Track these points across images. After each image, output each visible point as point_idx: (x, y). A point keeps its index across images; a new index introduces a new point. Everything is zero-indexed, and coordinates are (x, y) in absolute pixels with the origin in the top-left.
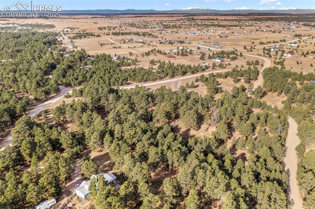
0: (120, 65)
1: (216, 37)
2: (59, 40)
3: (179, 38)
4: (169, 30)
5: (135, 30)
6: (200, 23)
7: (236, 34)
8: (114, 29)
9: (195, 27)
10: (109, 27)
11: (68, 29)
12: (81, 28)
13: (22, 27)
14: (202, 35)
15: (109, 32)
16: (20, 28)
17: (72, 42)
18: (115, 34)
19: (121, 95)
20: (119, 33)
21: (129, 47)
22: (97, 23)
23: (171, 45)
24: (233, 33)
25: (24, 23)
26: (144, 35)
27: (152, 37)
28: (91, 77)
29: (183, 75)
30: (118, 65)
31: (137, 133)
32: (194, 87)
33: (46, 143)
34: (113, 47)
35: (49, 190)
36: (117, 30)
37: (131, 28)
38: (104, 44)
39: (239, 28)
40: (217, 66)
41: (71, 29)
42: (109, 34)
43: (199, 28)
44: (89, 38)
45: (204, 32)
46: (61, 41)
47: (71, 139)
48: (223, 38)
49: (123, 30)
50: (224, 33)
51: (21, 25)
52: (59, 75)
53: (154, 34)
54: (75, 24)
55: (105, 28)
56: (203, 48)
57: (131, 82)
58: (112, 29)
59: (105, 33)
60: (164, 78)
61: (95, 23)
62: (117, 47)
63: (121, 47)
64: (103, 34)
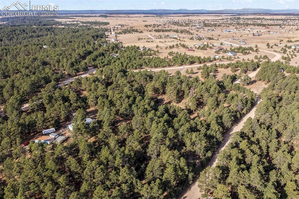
0: (143, 55)
1: (249, 35)
2: (106, 34)
3: (212, 35)
4: (206, 29)
5: (176, 27)
6: (242, 22)
7: (272, 33)
8: (158, 26)
9: (234, 26)
10: (154, 25)
11: (119, 26)
12: (131, 25)
13: (83, 24)
14: (236, 33)
15: (152, 29)
16: (81, 24)
17: (116, 36)
18: (156, 31)
19: (127, 75)
20: (161, 30)
21: (160, 42)
22: (146, 21)
23: (199, 41)
24: (269, 32)
25: (86, 21)
26: (182, 32)
27: (188, 34)
28: (114, 62)
29: (191, 64)
30: (141, 55)
31: (123, 97)
32: (193, 74)
33: (59, 98)
34: (147, 41)
35: (51, 122)
36: (160, 28)
37: (173, 26)
38: (141, 39)
39: (279, 27)
40: (225, 59)
41: (122, 26)
42: (151, 31)
43: (238, 27)
44: (132, 33)
45: (240, 31)
46: (108, 35)
47: (76, 97)
48: (255, 36)
49: (165, 28)
50: (260, 31)
51: (83, 23)
52: (90, 59)
53: (191, 31)
54: (128, 21)
55: (150, 26)
56: (226, 44)
57: (145, 67)
58: (156, 27)
59: (148, 30)
60: (173, 65)
61: (144, 21)
62: (149, 42)
63: (153, 41)
64: (146, 31)
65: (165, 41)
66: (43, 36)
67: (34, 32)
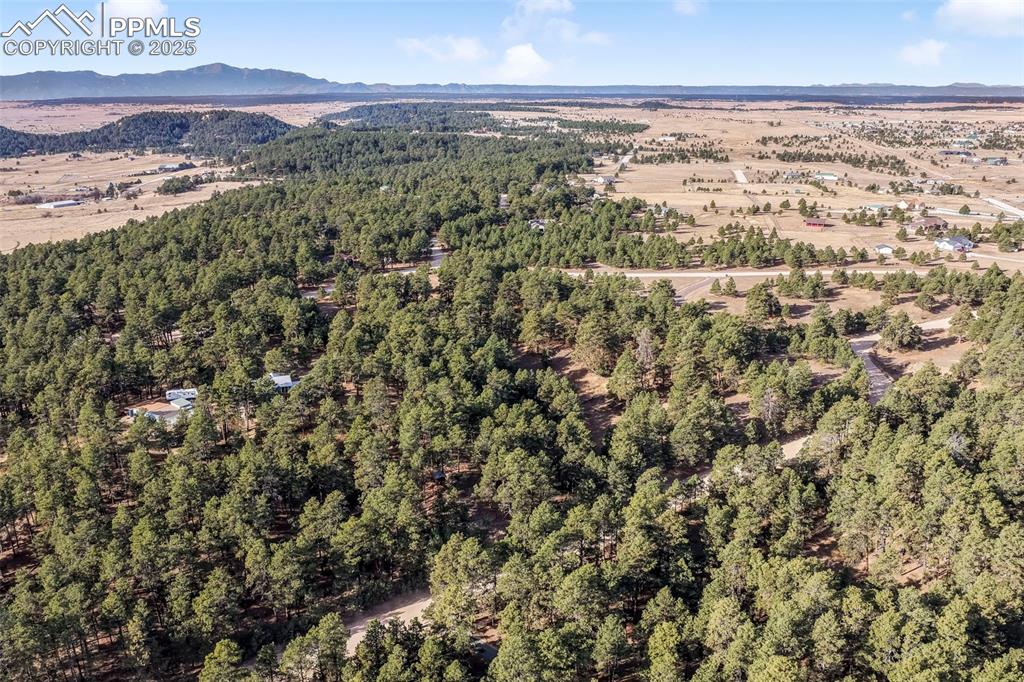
2: (598, 162)
4: (981, 155)
10: (797, 136)
11: (669, 139)
12: (713, 136)
13: (560, 129)
15: (774, 152)
16: (556, 130)
17: (623, 169)
18: (783, 157)
20: (800, 154)
21: (745, 191)
22: (780, 124)
32: (737, 296)
34: (700, 189)
36: (805, 148)
42: (765, 157)
49: (825, 148)
51: (564, 124)
53: (910, 162)
55: (778, 140)
58: (797, 143)
59: (760, 153)
60: (697, 266)
61: (772, 124)
62: (708, 190)
63: (721, 190)
64: (750, 157)
65: (764, 192)
66: (420, 160)
67: (403, 148)
